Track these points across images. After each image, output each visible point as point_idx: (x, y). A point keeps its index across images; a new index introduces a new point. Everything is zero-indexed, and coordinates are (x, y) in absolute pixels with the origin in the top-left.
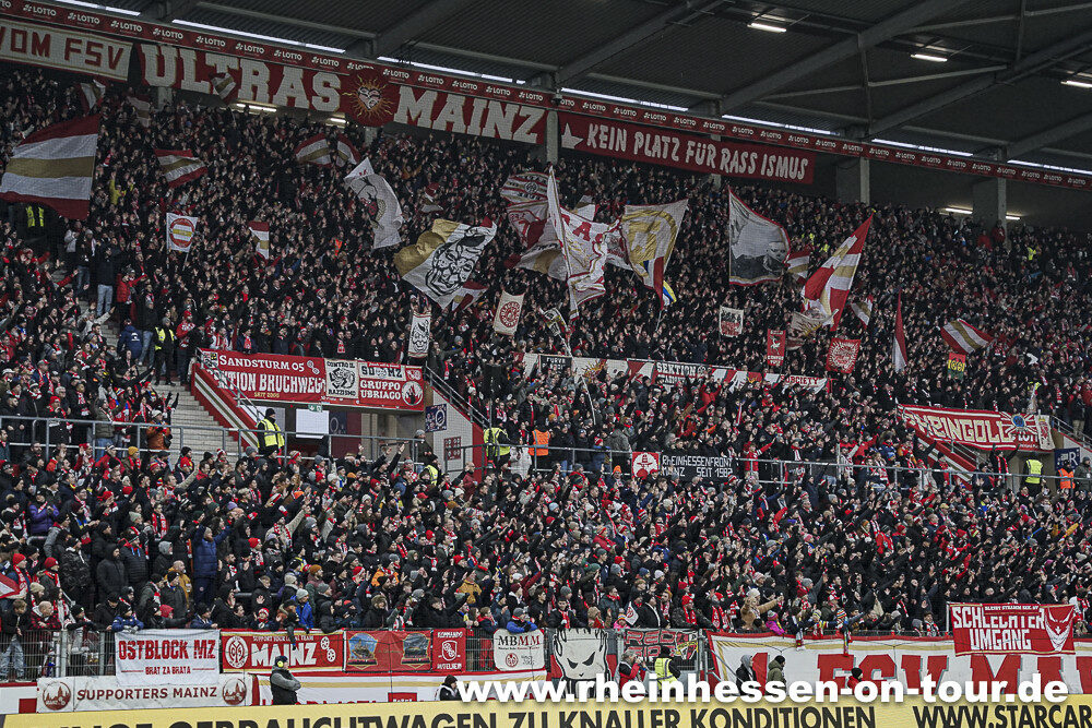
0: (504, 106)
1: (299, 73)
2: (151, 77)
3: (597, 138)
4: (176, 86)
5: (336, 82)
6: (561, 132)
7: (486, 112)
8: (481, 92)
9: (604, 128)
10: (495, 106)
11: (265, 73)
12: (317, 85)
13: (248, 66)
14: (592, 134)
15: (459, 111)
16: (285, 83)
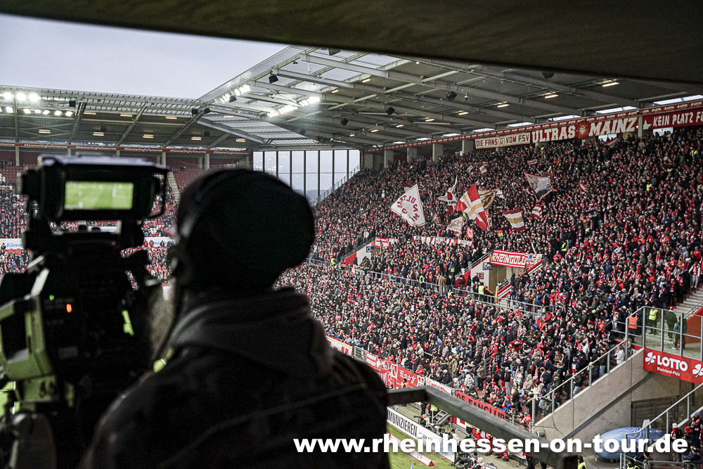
0: (623, 120)
1: (565, 128)
2: (534, 141)
3: (657, 123)
4: (538, 141)
5: (574, 128)
6: (643, 123)
7: (617, 124)
8: (616, 118)
9: (660, 117)
10: (620, 121)
11: (557, 130)
12: (570, 131)
13: (554, 130)
14: (655, 121)
15: (608, 127)
16: (562, 132)
